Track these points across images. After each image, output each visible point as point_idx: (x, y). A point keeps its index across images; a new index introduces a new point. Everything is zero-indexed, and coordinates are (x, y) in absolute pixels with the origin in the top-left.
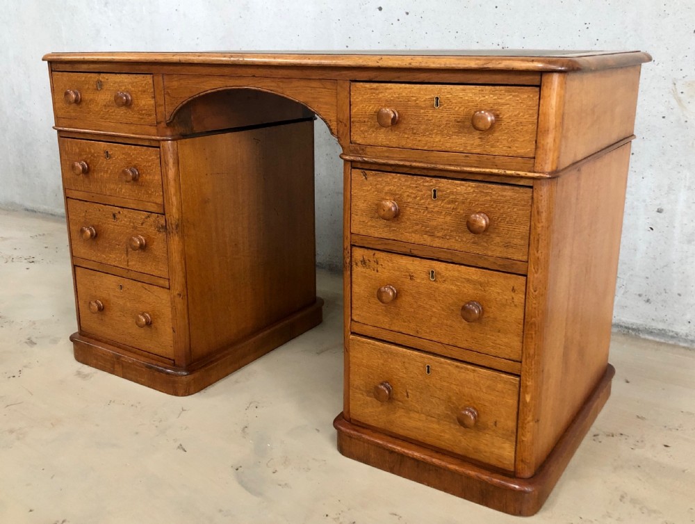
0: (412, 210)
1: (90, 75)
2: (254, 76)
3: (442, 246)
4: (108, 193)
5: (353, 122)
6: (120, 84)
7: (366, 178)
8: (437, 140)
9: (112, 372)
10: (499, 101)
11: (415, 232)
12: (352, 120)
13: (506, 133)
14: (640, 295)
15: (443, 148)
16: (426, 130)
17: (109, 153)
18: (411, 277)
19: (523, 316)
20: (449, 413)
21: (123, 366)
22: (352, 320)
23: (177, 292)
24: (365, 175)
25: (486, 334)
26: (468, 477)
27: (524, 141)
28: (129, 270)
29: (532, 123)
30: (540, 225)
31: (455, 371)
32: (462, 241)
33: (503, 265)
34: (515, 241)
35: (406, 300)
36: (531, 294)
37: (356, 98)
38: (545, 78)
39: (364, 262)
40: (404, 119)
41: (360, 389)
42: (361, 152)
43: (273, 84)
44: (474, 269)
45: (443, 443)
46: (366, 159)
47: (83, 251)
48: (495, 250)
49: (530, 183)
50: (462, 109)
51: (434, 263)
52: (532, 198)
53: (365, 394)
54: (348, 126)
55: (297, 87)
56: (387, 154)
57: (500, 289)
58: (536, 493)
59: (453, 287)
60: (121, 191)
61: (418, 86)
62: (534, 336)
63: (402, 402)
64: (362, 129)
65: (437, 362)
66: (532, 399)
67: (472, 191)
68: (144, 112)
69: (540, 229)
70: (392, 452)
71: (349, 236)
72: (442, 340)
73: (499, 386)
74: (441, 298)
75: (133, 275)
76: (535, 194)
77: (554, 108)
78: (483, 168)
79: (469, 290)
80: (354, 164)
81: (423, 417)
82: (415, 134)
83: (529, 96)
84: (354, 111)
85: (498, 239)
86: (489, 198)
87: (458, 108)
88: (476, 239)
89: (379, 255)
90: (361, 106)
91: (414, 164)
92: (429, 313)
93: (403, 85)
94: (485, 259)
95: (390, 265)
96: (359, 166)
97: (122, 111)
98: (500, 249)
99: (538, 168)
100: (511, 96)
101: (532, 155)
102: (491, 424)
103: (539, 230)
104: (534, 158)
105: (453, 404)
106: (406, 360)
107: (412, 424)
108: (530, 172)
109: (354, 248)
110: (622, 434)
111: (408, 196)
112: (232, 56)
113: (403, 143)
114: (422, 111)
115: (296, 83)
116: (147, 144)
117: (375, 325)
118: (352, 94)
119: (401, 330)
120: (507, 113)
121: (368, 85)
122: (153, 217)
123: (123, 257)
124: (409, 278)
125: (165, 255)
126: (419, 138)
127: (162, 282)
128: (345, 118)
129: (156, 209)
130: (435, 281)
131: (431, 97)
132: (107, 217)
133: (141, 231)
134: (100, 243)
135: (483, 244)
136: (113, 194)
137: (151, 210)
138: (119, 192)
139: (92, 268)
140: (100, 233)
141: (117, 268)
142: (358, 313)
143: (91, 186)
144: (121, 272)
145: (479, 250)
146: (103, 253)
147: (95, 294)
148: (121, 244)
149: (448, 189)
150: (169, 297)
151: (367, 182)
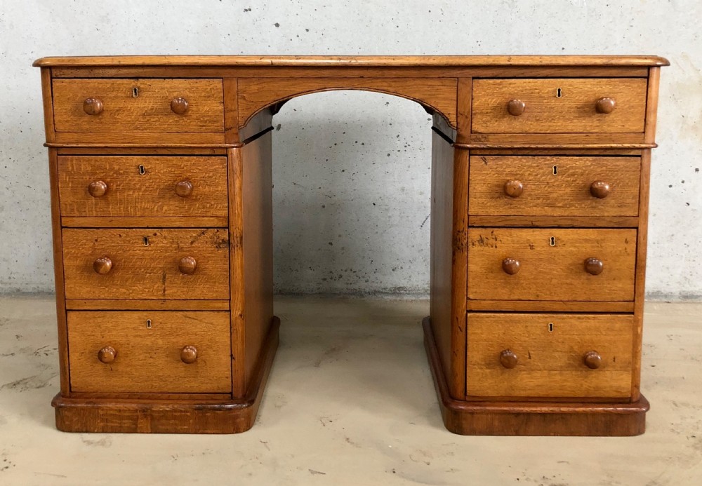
0: (533, 187)
1: (120, 81)
2: (361, 77)
3: (563, 214)
4: (139, 214)
5: (475, 114)
6: (171, 90)
7: (486, 163)
8: (559, 125)
9: (134, 431)
10: (615, 90)
11: (536, 206)
12: (473, 112)
15: (565, 130)
16: (549, 116)
17: (145, 168)
18: (532, 247)
19: (634, 262)
20: (572, 362)
21: (153, 418)
22: (468, 299)
23: (239, 313)
24: (485, 160)
25: (603, 284)
26: (594, 414)
27: (635, 120)
28: (164, 300)
29: (642, 106)
31: (575, 322)
33: (619, 222)
34: (628, 201)
35: (526, 269)
37: (478, 92)
38: (652, 71)
39: (481, 241)
41: (479, 364)
42: (483, 140)
43: (384, 84)
44: (592, 230)
45: (566, 392)
46: (489, 146)
47: (85, 289)
48: (611, 211)
49: (639, 153)
51: (555, 231)
52: (641, 164)
53: (484, 367)
54: (470, 116)
55: (413, 85)
56: (510, 140)
57: (615, 242)
59: (573, 249)
60: (162, 209)
61: (542, 80)
63: (524, 365)
64: (484, 119)
65: (558, 319)
67: (590, 164)
68: (206, 119)
70: (518, 414)
71: (466, 219)
72: (562, 298)
73: (617, 325)
74: (561, 261)
75: (170, 305)
76: (642, 162)
78: (603, 144)
79: (587, 250)
80: (473, 152)
81: (546, 373)
82: (538, 120)
83: (638, 86)
84: (476, 104)
85: (613, 202)
86: (604, 168)
87: (578, 97)
88: (594, 204)
89: (497, 231)
90: (484, 100)
92: (549, 276)
93: (527, 80)
94: (602, 219)
95: (509, 239)
96: (478, 152)
97: (173, 119)
98: (616, 210)
99: (647, 141)
100: (624, 86)
101: (642, 131)
102: (610, 361)
104: (644, 132)
105: (575, 352)
106: (529, 324)
107: (534, 383)
108: (641, 144)
109: (471, 230)
111: (529, 174)
112: (340, 59)
113: (527, 129)
114: (546, 101)
115: (411, 82)
116: (208, 152)
117: (494, 299)
118: (474, 89)
119: (521, 298)
120: (621, 100)
121: (491, 81)
122: (210, 233)
123: (157, 285)
124: (529, 248)
125: (225, 273)
126: (542, 124)
127: (218, 305)
128: (467, 110)
129: (215, 222)
130: (555, 246)
131: (553, 89)
132: (133, 243)
133: (189, 251)
134: (118, 275)
135: (600, 207)
136: (146, 214)
137: (207, 226)
138: (157, 210)
139: (100, 308)
140: (117, 264)
141: (145, 301)
142: (475, 290)
143: (110, 209)
144: (152, 305)
145: (597, 213)
146: (122, 286)
147: (103, 340)
148: (155, 271)
149: (567, 165)
150: (228, 320)
151: (487, 167)
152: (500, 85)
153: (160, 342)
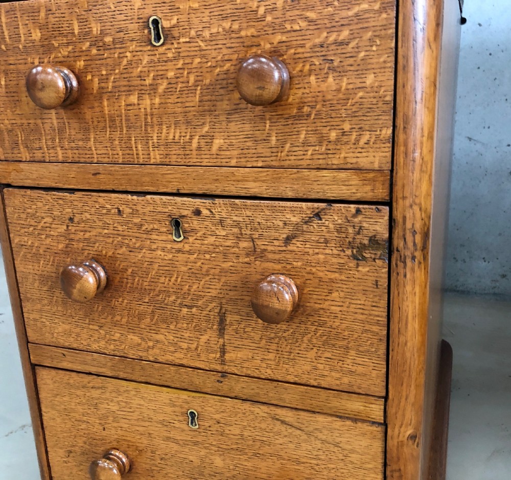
4: (156, 156)
17: (165, 24)
28: (224, 374)
47: (62, 327)
60: (210, 144)
75: (240, 386)
122: (335, 216)
123: (204, 338)
125: (375, 328)
127: (355, 405)
129: (354, 187)
132: (148, 232)
133: (279, 261)
134: (123, 302)
136: (174, 159)
137: (330, 195)
138: (199, 148)
139: (93, 370)
140: (118, 277)
141: (183, 370)
143: (91, 143)
144: (198, 379)
146: (131, 330)
147: (104, 433)
148: (200, 303)
150: (378, 446)
153: (218, 461)
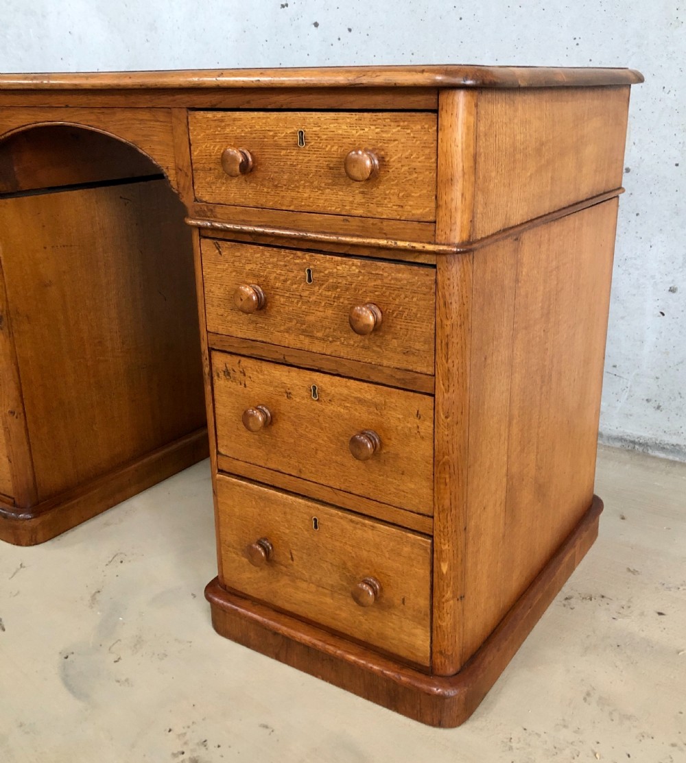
0: (282, 300)
2: (67, 106)
3: (324, 352)
5: (197, 170)
7: (220, 253)
8: (307, 196)
10: (384, 135)
11: (288, 331)
12: (194, 166)
13: (397, 185)
14: (648, 400)
15: (314, 208)
16: (290, 181)
18: (289, 395)
19: (432, 452)
20: (345, 584)
22: (218, 453)
23: (9, 409)
24: (218, 247)
25: (387, 477)
26: (372, 673)
27: (420, 196)
29: (429, 169)
30: (449, 323)
31: (349, 527)
32: (348, 345)
33: (403, 379)
34: (418, 346)
35: (284, 426)
36: (441, 422)
37: (197, 134)
38: (444, 98)
40: (261, 164)
41: (234, 548)
42: (209, 214)
43: (93, 117)
44: (366, 384)
45: (340, 624)
46: (217, 225)
48: (390, 358)
49: (431, 260)
50: (335, 148)
51: (316, 376)
52: (436, 282)
53: (240, 553)
54: (190, 174)
55: (123, 120)
56: (242, 217)
57: (401, 413)
58: (463, 697)
59: (342, 410)
61: (275, 115)
62: (448, 480)
63: (286, 567)
64: (208, 179)
65: (326, 514)
66: (450, 568)
67: (357, 271)
69: (449, 327)
70: (275, 633)
71: (205, 336)
72: (331, 484)
73: (405, 549)
74: (327, 425)
76: (439, 277)
77: (460, 145)
78: (368, 237)
79: (363, 415)
80: (203, 232)
81: (313, 588)
82: (276, 186)
83: (423, 128)
84: (195, 153)
85: (394, 343)
86: (379, 282)
87: (329, 146)
88: (367, 342)
89: (246, 363)
90: (204, 146)
91: (277, 231)
92: (313, 446)
93: (256, 113)
94: (379, 370)
95: (261, 377)
96: (210, 234)
98: (399, 357)
99: (440, 238)
100: (399, 128)
101: (431, 218)
102: (397, 601)
103: (448, 330)
104: (435, 222)
105: (349, 571)
106: (288, 510)
107: (300, 596)
108: (430, 243)
109: (213, 353)
110: (603, 597)
111: (276, 278)
112: (33, 78)
113: (262, 201)
114: (283, 152)
115: (120, 115)
117: (247, 461)
118: (191, 128)
119: (280, 468)
120: (395, 155)
121: (210, 115)
124: (286, 395)
126: (282, 194)
128: (185, 164)
130: (318, 400)
131: (292, 131)
135: (375, 348)
142: (225, 443)
145: (370, 358)
149: (326, 268)
151: (221, 258)
152: (222, 121)
